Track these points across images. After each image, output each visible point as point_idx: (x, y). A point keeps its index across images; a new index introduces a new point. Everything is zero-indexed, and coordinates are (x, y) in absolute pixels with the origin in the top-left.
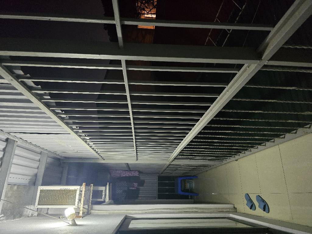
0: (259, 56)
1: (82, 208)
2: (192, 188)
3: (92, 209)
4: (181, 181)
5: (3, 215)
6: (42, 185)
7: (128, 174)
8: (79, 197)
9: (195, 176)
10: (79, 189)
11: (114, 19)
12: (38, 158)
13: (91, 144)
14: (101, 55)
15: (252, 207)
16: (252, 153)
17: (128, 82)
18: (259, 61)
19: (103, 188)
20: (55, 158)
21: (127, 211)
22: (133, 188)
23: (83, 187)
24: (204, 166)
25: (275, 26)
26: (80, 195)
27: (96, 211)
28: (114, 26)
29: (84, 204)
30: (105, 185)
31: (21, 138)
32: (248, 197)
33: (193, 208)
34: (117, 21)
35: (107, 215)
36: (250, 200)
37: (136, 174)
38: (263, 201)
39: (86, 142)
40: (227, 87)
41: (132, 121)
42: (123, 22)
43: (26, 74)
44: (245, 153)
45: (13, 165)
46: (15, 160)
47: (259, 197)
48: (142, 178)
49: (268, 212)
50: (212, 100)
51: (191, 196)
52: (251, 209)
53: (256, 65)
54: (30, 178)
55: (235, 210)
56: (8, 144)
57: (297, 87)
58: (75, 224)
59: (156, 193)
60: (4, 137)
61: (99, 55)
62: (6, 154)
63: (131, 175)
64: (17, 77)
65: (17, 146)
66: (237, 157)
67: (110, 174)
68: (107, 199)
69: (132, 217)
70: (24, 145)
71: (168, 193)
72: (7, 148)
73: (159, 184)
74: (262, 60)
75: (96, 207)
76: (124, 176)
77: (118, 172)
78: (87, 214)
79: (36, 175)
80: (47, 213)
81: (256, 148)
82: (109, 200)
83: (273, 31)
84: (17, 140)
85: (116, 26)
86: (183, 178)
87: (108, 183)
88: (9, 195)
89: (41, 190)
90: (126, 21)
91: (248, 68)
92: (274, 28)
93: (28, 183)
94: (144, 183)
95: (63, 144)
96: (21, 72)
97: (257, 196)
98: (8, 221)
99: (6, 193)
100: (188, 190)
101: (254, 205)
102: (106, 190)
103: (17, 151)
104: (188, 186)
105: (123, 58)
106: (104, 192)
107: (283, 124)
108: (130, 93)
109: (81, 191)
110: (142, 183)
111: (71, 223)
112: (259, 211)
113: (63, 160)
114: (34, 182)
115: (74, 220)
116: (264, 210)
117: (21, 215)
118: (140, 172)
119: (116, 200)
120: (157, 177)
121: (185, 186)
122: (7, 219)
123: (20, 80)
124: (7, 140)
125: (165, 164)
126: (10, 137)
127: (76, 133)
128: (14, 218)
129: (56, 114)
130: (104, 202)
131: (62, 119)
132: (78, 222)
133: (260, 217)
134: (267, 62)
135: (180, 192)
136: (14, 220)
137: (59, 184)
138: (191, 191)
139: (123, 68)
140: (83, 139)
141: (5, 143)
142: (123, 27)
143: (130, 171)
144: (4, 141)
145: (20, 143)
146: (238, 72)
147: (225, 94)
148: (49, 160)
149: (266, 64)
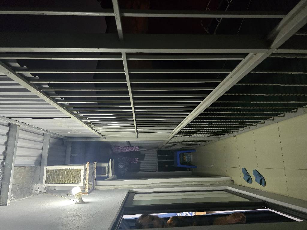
0: (267, 45)
1: (87, 186)
2: (191, 161)
3: (97, 185)
4: (180, 155)
5: (13, 195)
6: (48, 165)
7: (128, 150)
8: (84, 176)
9: (193, 150)
10: (84, 168)
11: (113, 12)
12: (41, 139)
13: (92, 126)
14: (100, 49)
15: (249, 180)
16: (250, 129)
17: (129, 72)
18: (267, 49)
19: (106, 165)
20: (57, 138)
21: (130, 186)
22: (134, 163)
23: (87, 166)
24: (203, 141)
25: (288, 13)
26: (85, 173)
27: (101, 187)
28: (113, 18)
29: (89, 181)
30: (108, 162)
31: (23, 122)
32: (245, 171)
33: (192, 182)
34: (116, 14)
35: (110, 190)
36: (247, 174)
37: (137, 149)
38: (260, 175)
39: (87, 124)
40: (231, 74)
41: (132, 106)
42: (123, 14)
43: (22, 66)
44: (243, 130)
45: (18, 148)
46: (20, 143)
47: (256, 171)
48: (142, 152)
49: (264, 185)
50: (215, 85)
51: (189, 168)
52: (248, 181)
53: (263, 54)
54: (35, 159)
55: (232, 183)
56: (11, 128)
57: (303, 72)
58: (82, 202)
59: (156, 166)
60: (6, 122)
61: (98, 49)
62: (10, 138)
63: (132, 151)
64: (14, 70)
65: (20, 129)
66: (235, 133)
67: (112, 150)
68: (110, 175)
69: (135, 191)
70: (26, 128)
71: (167, 166)
72: (10, 132)
73: (159, 158)
74: (270, 48)
75: (100, 183)
76: (125, 151)
77: (119, 148)
78: (93, 189)
79: (41, 156)
80: (55, 189)
81: (255, 126)
82: (112, 175)
83: (286, 18)
84: (19, 125)
85: (115, 19)
86: (182, 152)
87: (110, 160)
88: (17, 176)
89: (47, 170)
90: (125, 13)
91: (254, 56)
92: (287, 16)
93: (33, 163)
94: (144, 157)
95: (65, 126)
96: (17, 65)
97: (254, 170)
98: (19, 199)
99: (15, 175)
100: (187, 162)
101: (250, 178)
102: (108, 166)
103: (21, 134)
104: (186, 159)
105: (123, 51)
106: (107, 168)
107: (285, 105)
108: (130, 81)
109: (86, 170)
110: (142, 157)
111: (78, 201)
112: (255, 185)
113: (65, 140)
114: (39, 162)
115: (81, 198)
116: (261, 184)
117: (30, 193)
118: (140, 147)
119: (119, 175)
120: (157, 151)
121: (183, 159)
122: (17, 198)
123: (17, 72)
124: (9, 125)
125: (165, 141)
126: (12, 122)
127: (77, 117)
128: (24, 196)
129: (56, 101)
130: (108, 177)
131: (62, 106)
132: (85, 200)
133: (256, 189)
134: (276, 50)
135: (179, 165)
136: (24, 198)
137: (64, 163)
138: (189, 163)
139: (124, 59)
140: (84, 122)
141: (8, 128)
142: (123, 19)
143: (131, 146)
144: (6, 126)
145: (22, 126)
146: (243, 60)
147: (228, 80)
148: (52, 140)
149: (274, 52)
